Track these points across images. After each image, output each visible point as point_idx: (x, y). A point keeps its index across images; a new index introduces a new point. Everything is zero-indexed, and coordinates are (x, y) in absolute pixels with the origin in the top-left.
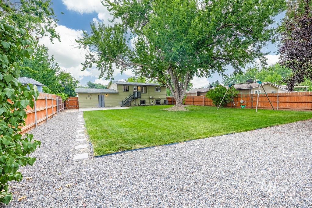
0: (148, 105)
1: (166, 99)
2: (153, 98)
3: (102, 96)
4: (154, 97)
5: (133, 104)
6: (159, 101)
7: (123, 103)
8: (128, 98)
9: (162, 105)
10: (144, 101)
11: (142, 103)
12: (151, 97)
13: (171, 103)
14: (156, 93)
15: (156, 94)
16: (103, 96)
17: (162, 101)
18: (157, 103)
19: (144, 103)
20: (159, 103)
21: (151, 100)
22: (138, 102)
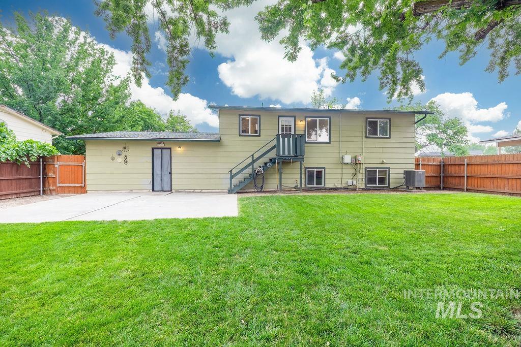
0: (335, 189)
1: (412, 168)
2: (356, 163)
3: (164, 151)
4: (360, 158)
5: (273, 183)
6: (384, 172)
7: (232, 177)
8: (254, 161)
9: (396, 189)
10: (319, 174)
11: (310, 181)
12: (348, 159)
13: (434, 182)
14: (371, 143)
15: (368, 145)
16: (166, 152)
17: (396, 174)
18: (371, 180)
19: (319, 183)
20: (382, 181)
21: (349, 171)
22: (292, 177)
